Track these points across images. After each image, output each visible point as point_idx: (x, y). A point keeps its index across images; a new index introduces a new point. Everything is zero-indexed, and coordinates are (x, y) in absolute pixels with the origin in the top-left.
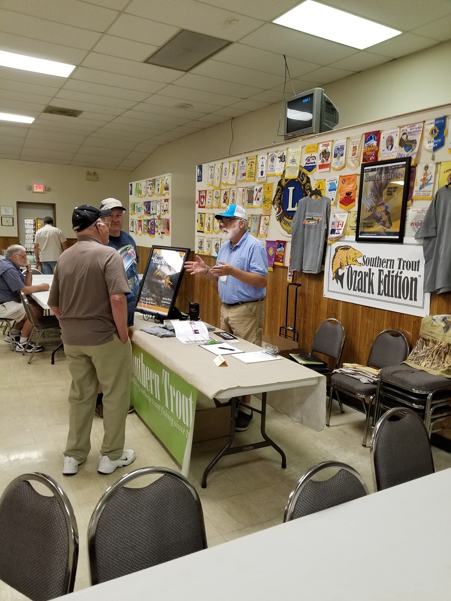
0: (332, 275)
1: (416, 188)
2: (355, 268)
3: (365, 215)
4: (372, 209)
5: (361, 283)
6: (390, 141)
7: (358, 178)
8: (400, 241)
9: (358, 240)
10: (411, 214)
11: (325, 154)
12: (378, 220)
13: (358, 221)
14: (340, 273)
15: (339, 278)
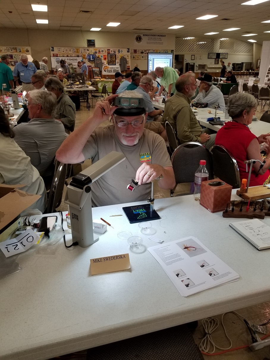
0: (104, 71)
1: (117, 58)
2: (108, 69)
3: (109, 61)
4: (110, 60)
5: (110, 71)
6: (112, 51)
7: (107, 56)
8: (115, 65)
9: (108, 65)
10: (117, 61)
11: (99, 51)
12: (112, 62)
13: (108, 62)
14: (106, 70)
15: (105, 71)
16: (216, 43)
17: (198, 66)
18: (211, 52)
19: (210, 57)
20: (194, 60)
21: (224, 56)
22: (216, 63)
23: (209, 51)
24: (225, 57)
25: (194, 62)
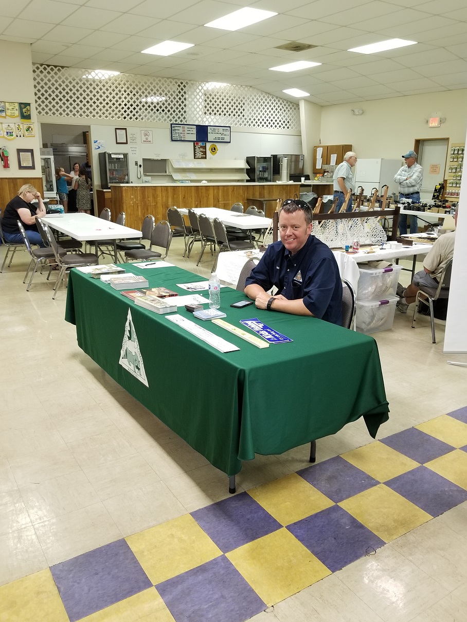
16: (193, 93)
17: (140, 162)
18: (179, 122)
19: (176, 136)
20: (127, 143)
21: (220, 136)
22: (199, 155)
23: (171, 117)
24: (223, 138)
25: (125, 152)
